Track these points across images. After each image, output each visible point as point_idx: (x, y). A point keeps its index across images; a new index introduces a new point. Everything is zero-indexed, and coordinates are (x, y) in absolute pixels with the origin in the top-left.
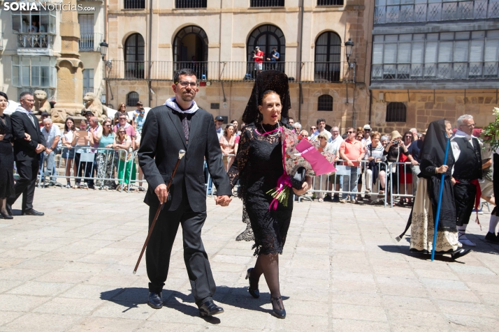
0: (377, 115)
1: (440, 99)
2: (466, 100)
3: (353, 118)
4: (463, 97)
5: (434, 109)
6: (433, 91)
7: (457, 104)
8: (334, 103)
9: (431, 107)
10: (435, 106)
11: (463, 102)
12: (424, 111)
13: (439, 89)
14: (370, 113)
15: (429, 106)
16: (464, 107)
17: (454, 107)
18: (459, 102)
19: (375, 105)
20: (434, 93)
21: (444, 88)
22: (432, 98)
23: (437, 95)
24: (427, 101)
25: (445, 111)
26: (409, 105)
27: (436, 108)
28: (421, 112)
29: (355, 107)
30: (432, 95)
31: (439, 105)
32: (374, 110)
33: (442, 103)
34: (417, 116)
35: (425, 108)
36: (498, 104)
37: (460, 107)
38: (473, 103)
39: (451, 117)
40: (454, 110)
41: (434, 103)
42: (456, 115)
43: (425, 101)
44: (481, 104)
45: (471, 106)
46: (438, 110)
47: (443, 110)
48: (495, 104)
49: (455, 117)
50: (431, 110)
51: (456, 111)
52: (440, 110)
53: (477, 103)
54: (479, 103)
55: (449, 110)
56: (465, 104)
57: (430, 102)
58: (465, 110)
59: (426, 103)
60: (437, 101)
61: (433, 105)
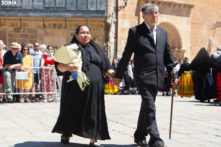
1: (25, 25)
2: (44, 26)
4: (42, 24)
5: (21, 33)
6: (19, 18)
7: (38, 29)
9: (19, 32)
10: (21, 30)
11: (43, 28)
13: (24, 16)
15: (17, 30)
16: (43, 31)
17: (36, 31)
18: (40, 27)
20: (21, 20)
21: (28, 16)
22: (19, 24)
23: (22, 22)
24: (15, 27)
25: (29, 34)
26: (1, 29)
27: (21, 32)
28: (11, 35)
30: (19, 22)
31: (24, 29)
33: (26, 28)
35: (14, 32)
36: (67, 29)
37: (40, 32)
38: (49, 28)
39: (34, 39)
40: (36, 34)
41: (21, 28)
42: (38, 37)
43: (14, 26)
44: (55, 29)
45: (48, 30)
46: (24, 33)
47: (28, 34)
48: (64, 29)
49: (37, 39)
50: (19, 33)
51: (38, 34)
52: (25, 33)
53: (52, 28)
54: (54, 28)
55: (33, 34)
56: (44, 29)
57: (18, 27)
58: (44, 34)
59: (14, 28)
60: (23, 27)
61: (20, 30)
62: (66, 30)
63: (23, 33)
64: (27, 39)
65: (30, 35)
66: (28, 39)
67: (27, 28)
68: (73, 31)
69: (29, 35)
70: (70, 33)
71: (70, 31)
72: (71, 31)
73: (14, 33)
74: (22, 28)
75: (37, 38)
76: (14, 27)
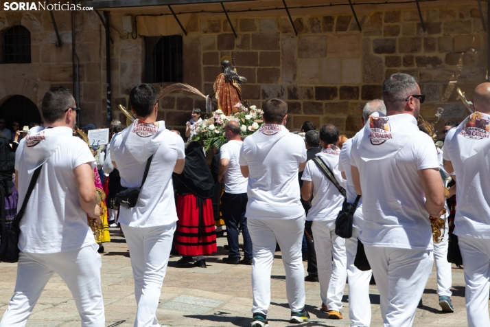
0: (123, 70)
1: (247, 25)
2: (298, 24)
3: (74, 76)
5: (236, 50)
7: (282, 36)
8: (33, 43)
9: (231, 46)
10: (238, 42)
11: (293, 30)
12: (217, 54)
14: (110, 66)
15: (226, 42)
16: (295, 41)
17: (276, 42)
18: (285, 31)
19: (119, 45)
23: (233, 17)
24: (222, 32)
25: (259, 52)
26: (186, 41)
27: (238, 47)
28: (211, 58)
29: (78, 52)
31: (245, 38)
32: (118, 58)
33: (250, 33)
34: (203, 66)
35: (219, 49)
36: (363, 31)
37: (288, 43)
38: (313, 31)
39: (272, 67)
40: (277, 51)
41: (236, 36)
42: (281, 60)
43: (218, 31)
44: (328, 34)
45: (311, 38)
46: (245, 51)
47: (254, 51)
48: (357, 32)
49: (280, 68)
50: (230, 51)
51: (280, 51)
52: (248, 51)
53: (320, 32)
54: (325, 30)
55: (267, 51)
56: (297, 34)
57: (227, 32)
58: (300, 50)
59: (219, 36)
60: (242, 31)
61: (234, 41)
62: (362, 34)
63: (241, 50)
64: (252, 67)
65: (261, 53)
66: (257, 68)
67: (253, 35)
68: (382, 37)
69: (257, 53)
70: (374, 41)
71: (372, 38)
72: (377, 37)
73: (219, 52)
74: (239, 36)
75: (279, 65)
76: (219, 33)
